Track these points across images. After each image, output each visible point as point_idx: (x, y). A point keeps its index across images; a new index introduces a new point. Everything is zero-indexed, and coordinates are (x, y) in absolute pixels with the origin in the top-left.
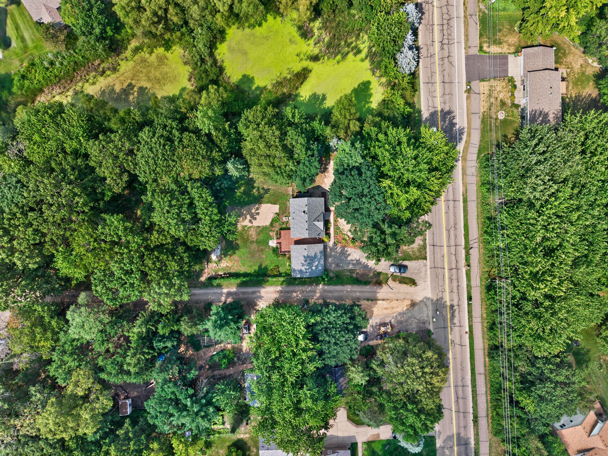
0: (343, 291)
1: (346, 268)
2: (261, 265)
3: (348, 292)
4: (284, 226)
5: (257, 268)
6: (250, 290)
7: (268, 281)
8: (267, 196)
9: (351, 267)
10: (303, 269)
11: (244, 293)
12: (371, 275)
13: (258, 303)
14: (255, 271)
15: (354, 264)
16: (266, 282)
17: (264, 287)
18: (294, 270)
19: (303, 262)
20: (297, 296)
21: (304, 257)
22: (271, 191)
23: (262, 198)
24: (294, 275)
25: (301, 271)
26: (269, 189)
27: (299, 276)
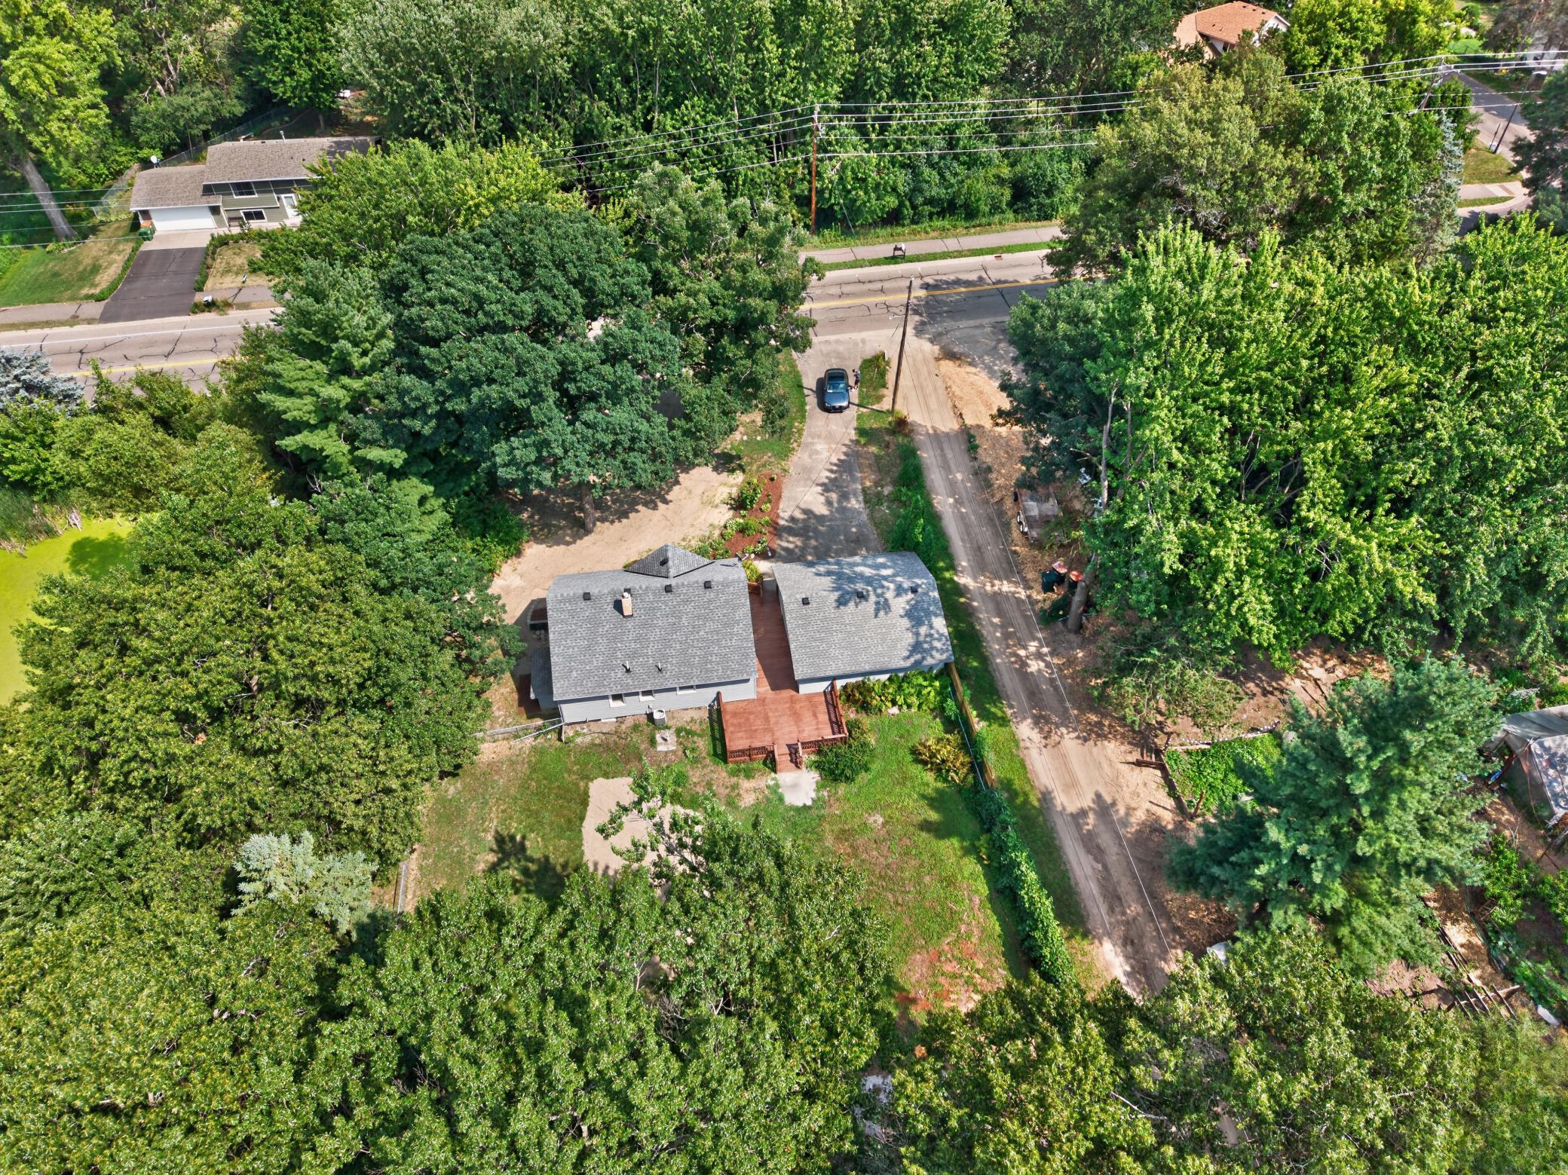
0: (962, 517)
1: (864, 517)
2: (926, 826)
3: (958, 502)
4: (703, 744)
5: (950, 848)
6: (1082, 868)
7: (1007, 785)
8: (535, 847)
9: (855, 504)
10: (900, 604)
11: (1114, 899)
12: (873, 449)
13: (1140, 816)
14: (972, 850)
15: (844, 496)
16: (1013, 794)
17: (1046, 797)
18: (916, 647)
19: (869, 606)
20: (1039, 656)
21: (841, 602)
22: (516, 828)
23: (545, 865)
24: (940, 654)
25: (916, 616)
26: (500, 840)
27: (940, 624)
